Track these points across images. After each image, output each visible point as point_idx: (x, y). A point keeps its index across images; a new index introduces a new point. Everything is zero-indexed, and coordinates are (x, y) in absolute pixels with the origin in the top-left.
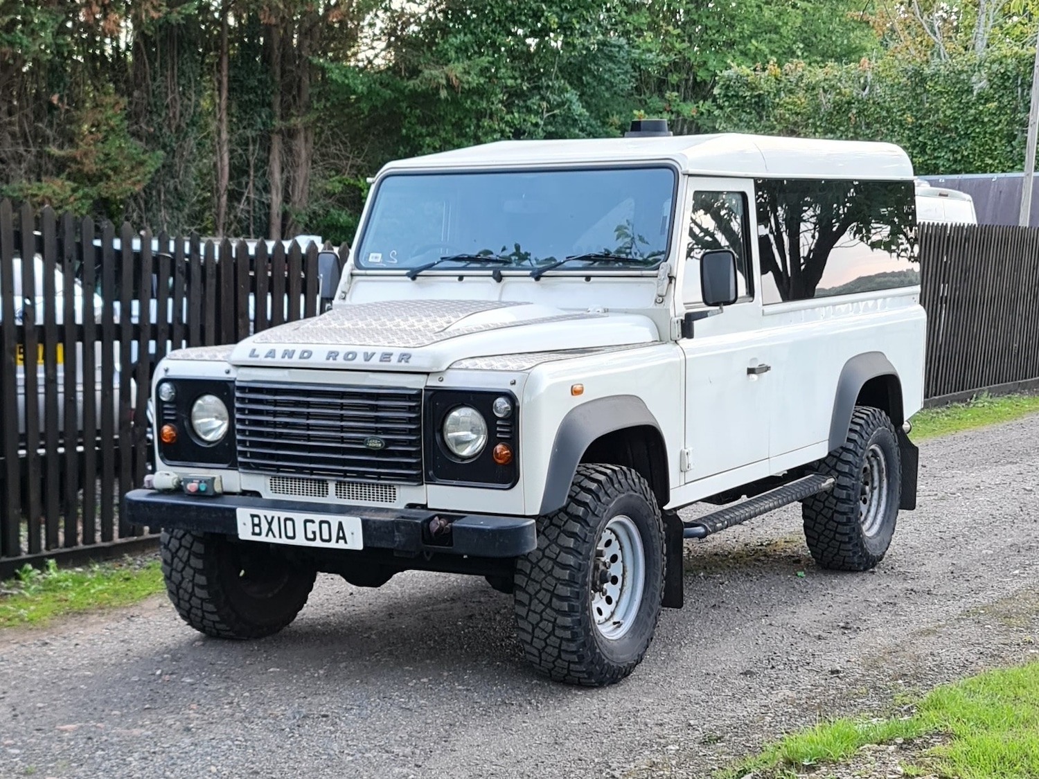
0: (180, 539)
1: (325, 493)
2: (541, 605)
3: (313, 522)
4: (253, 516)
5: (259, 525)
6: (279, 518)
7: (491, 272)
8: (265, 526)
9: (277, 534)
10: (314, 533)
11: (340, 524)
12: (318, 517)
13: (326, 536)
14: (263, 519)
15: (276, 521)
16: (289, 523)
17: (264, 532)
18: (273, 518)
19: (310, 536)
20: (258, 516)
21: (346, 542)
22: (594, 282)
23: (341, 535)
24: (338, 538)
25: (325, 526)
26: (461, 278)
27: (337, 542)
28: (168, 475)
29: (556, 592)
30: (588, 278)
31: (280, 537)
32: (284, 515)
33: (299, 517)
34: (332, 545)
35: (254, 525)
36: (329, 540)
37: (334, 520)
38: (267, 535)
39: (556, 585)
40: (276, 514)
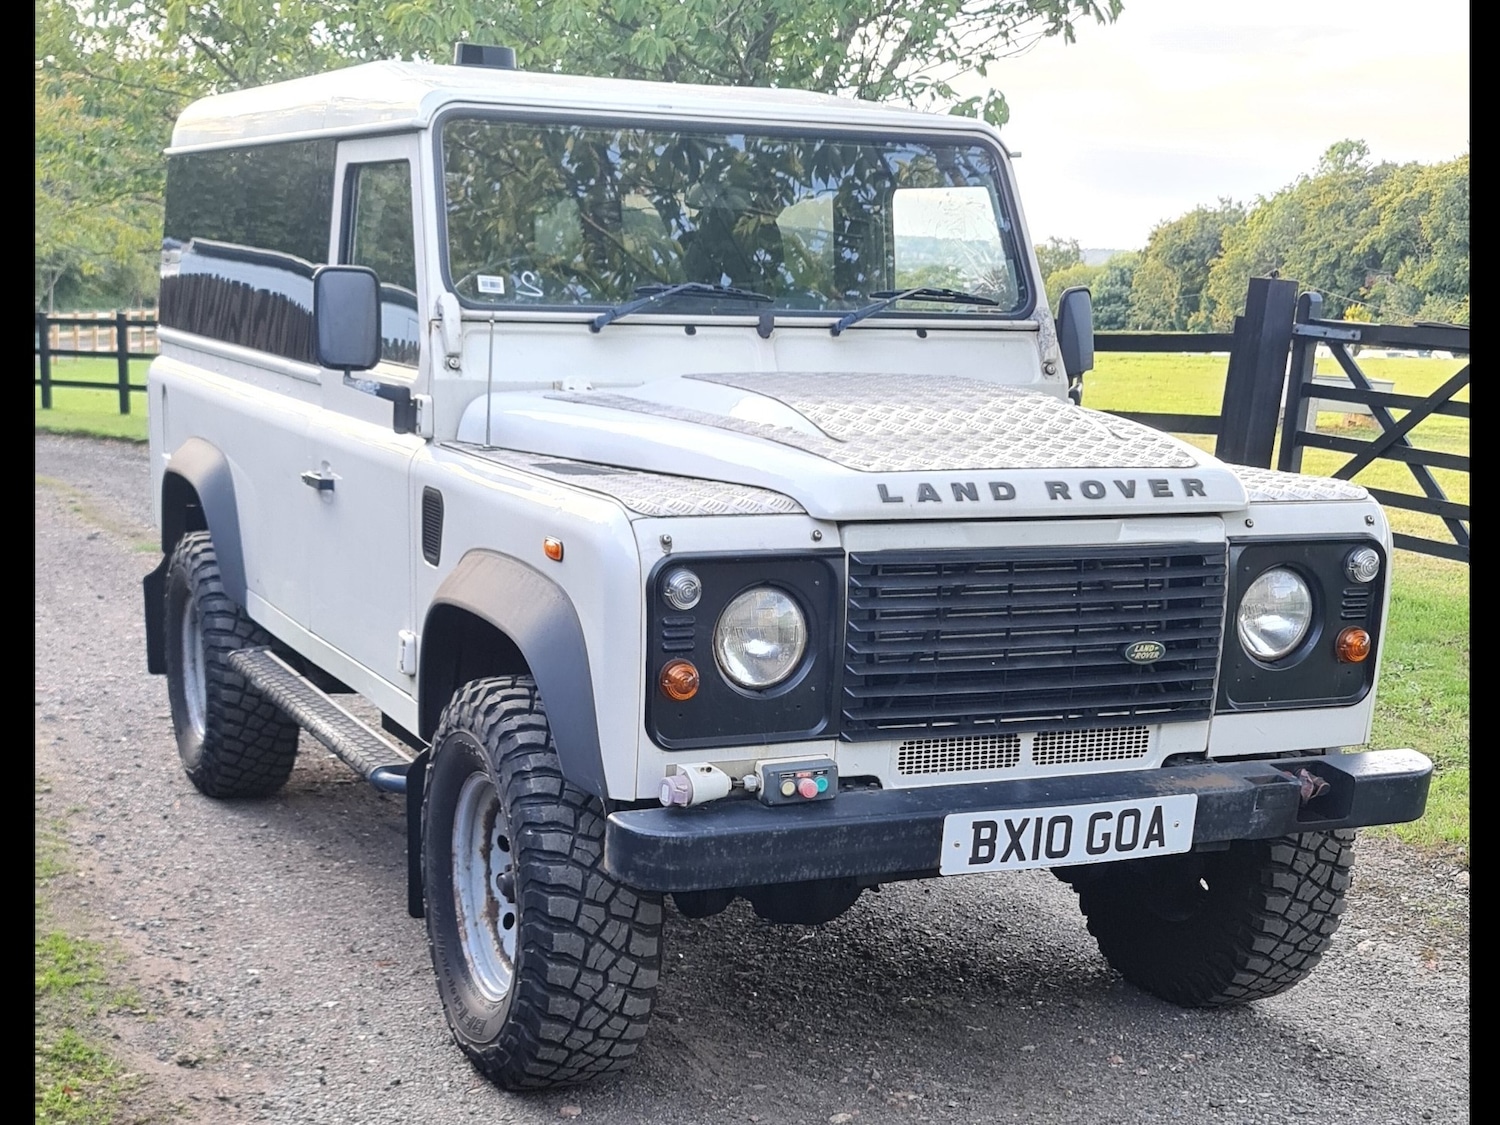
0: (606, 905)
1: (1012, 758)
2: (1315, 888)
3: (1108, 816)
4: (978, 826)
5: (991, 843)
6: (1039, 821)
7: (755, 320)
8: (1003, 840)
9: (1028, 853)
10: (1106, 837)
11: (1158, 810)
12: (1116, 807)
13: (1127, 840)
14: (1003, 831)
15: (1031, 828)
16: (1060, 828)
17: (1000, 852)
18: (1026, 822)
19: (1098, 843)
20: (993, 825)
21: (1162, 844)
22: (933, 339)
23: (1155, 832)
24: (1150, 837)
25: (1129, 821)
26: (690, 329)
27: (1146, 846)
28: (709, 770)
29: (1340, 863)
30: (922, 332)
31: (1035, 856)
32: (1047, 813)
33: (1081, 813)
34: (1138, 853)
35: (978, 842)
36: (1130, 847)
37: (1146, 806)
38: (1005, 859)
39: (1340, 850)
40: (1033, 813)
